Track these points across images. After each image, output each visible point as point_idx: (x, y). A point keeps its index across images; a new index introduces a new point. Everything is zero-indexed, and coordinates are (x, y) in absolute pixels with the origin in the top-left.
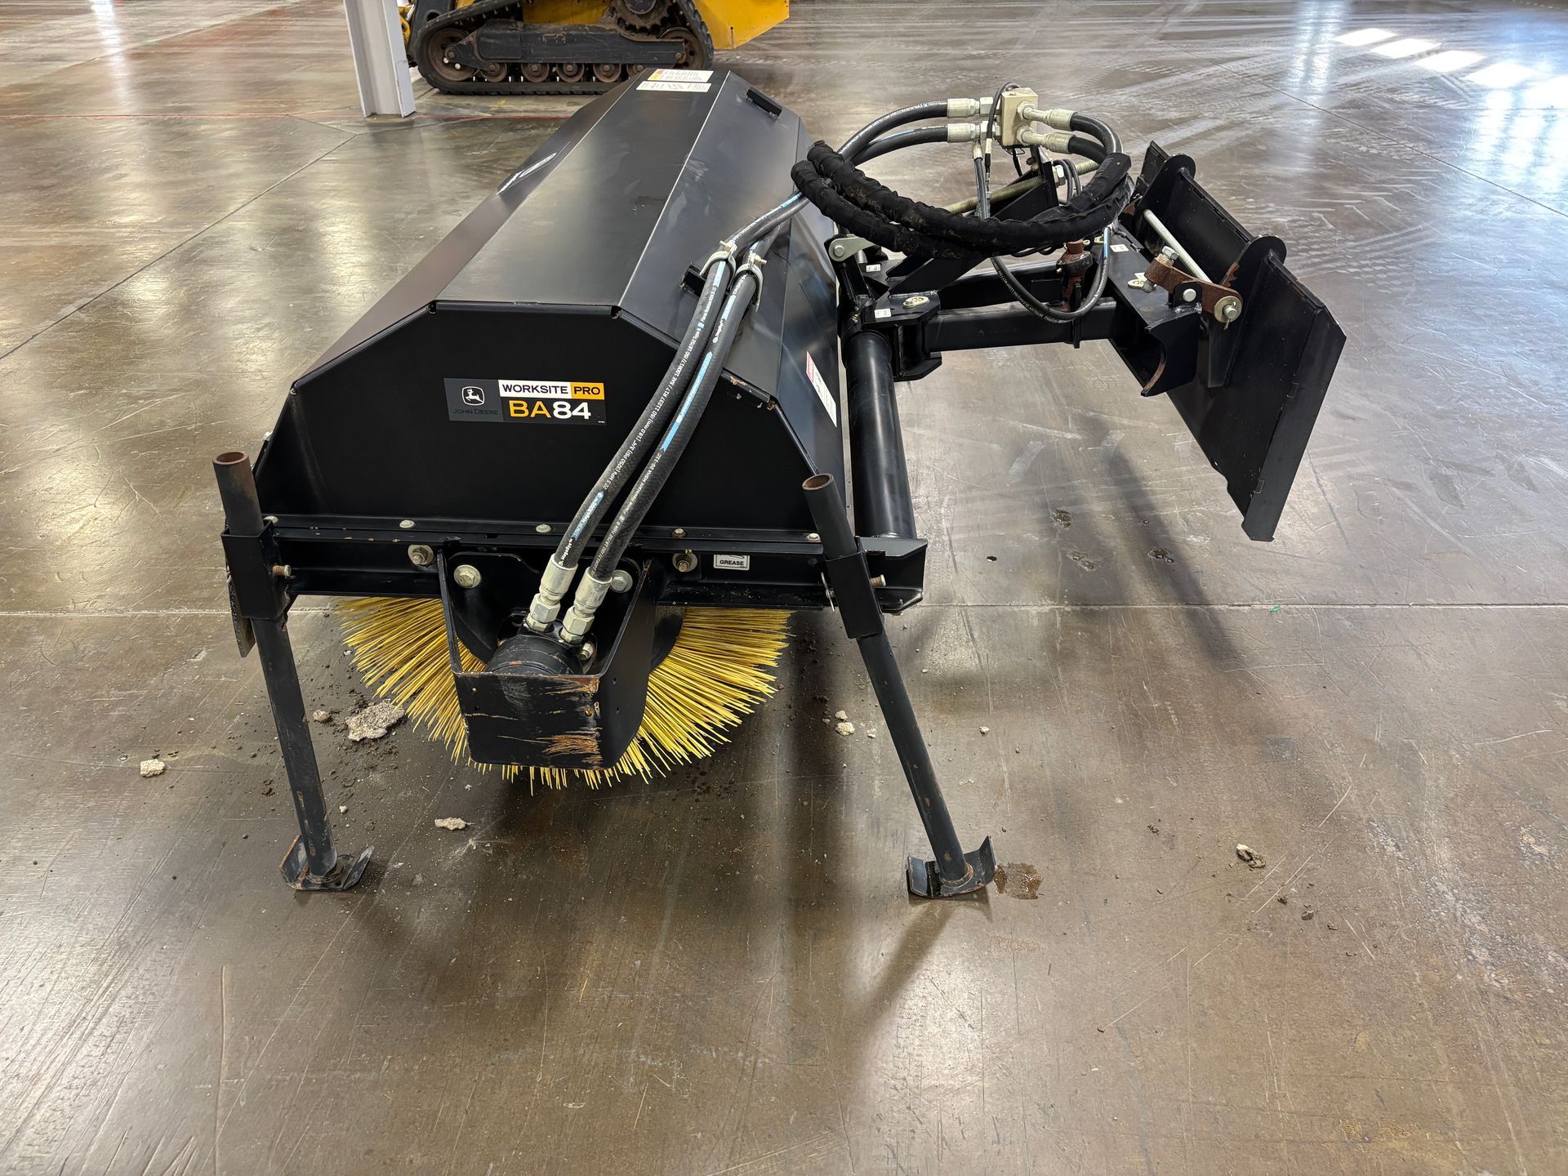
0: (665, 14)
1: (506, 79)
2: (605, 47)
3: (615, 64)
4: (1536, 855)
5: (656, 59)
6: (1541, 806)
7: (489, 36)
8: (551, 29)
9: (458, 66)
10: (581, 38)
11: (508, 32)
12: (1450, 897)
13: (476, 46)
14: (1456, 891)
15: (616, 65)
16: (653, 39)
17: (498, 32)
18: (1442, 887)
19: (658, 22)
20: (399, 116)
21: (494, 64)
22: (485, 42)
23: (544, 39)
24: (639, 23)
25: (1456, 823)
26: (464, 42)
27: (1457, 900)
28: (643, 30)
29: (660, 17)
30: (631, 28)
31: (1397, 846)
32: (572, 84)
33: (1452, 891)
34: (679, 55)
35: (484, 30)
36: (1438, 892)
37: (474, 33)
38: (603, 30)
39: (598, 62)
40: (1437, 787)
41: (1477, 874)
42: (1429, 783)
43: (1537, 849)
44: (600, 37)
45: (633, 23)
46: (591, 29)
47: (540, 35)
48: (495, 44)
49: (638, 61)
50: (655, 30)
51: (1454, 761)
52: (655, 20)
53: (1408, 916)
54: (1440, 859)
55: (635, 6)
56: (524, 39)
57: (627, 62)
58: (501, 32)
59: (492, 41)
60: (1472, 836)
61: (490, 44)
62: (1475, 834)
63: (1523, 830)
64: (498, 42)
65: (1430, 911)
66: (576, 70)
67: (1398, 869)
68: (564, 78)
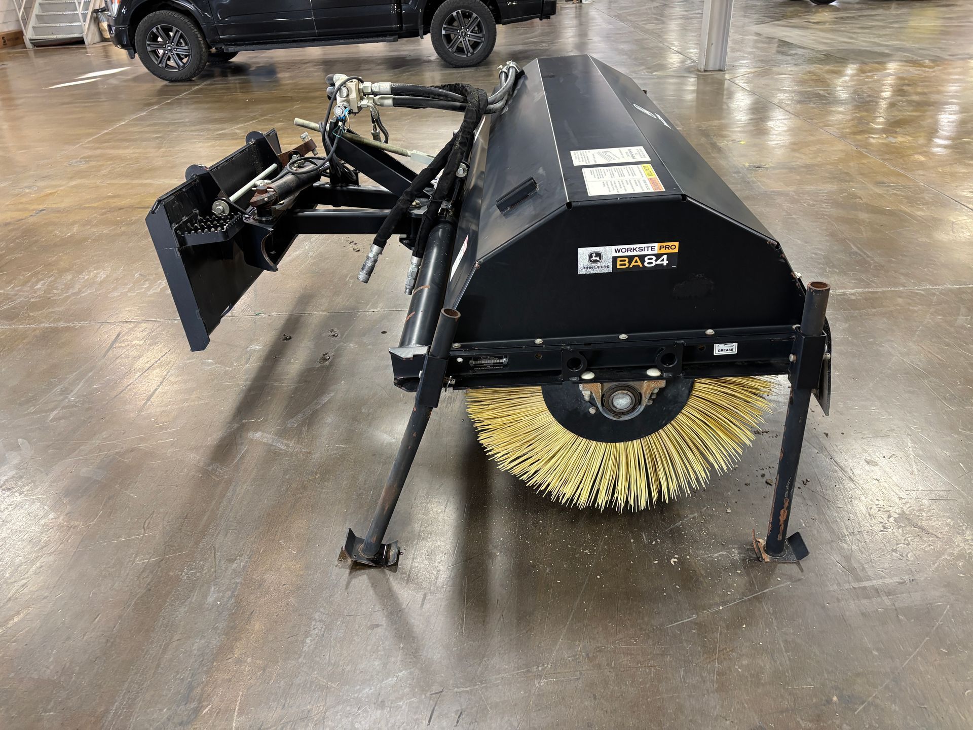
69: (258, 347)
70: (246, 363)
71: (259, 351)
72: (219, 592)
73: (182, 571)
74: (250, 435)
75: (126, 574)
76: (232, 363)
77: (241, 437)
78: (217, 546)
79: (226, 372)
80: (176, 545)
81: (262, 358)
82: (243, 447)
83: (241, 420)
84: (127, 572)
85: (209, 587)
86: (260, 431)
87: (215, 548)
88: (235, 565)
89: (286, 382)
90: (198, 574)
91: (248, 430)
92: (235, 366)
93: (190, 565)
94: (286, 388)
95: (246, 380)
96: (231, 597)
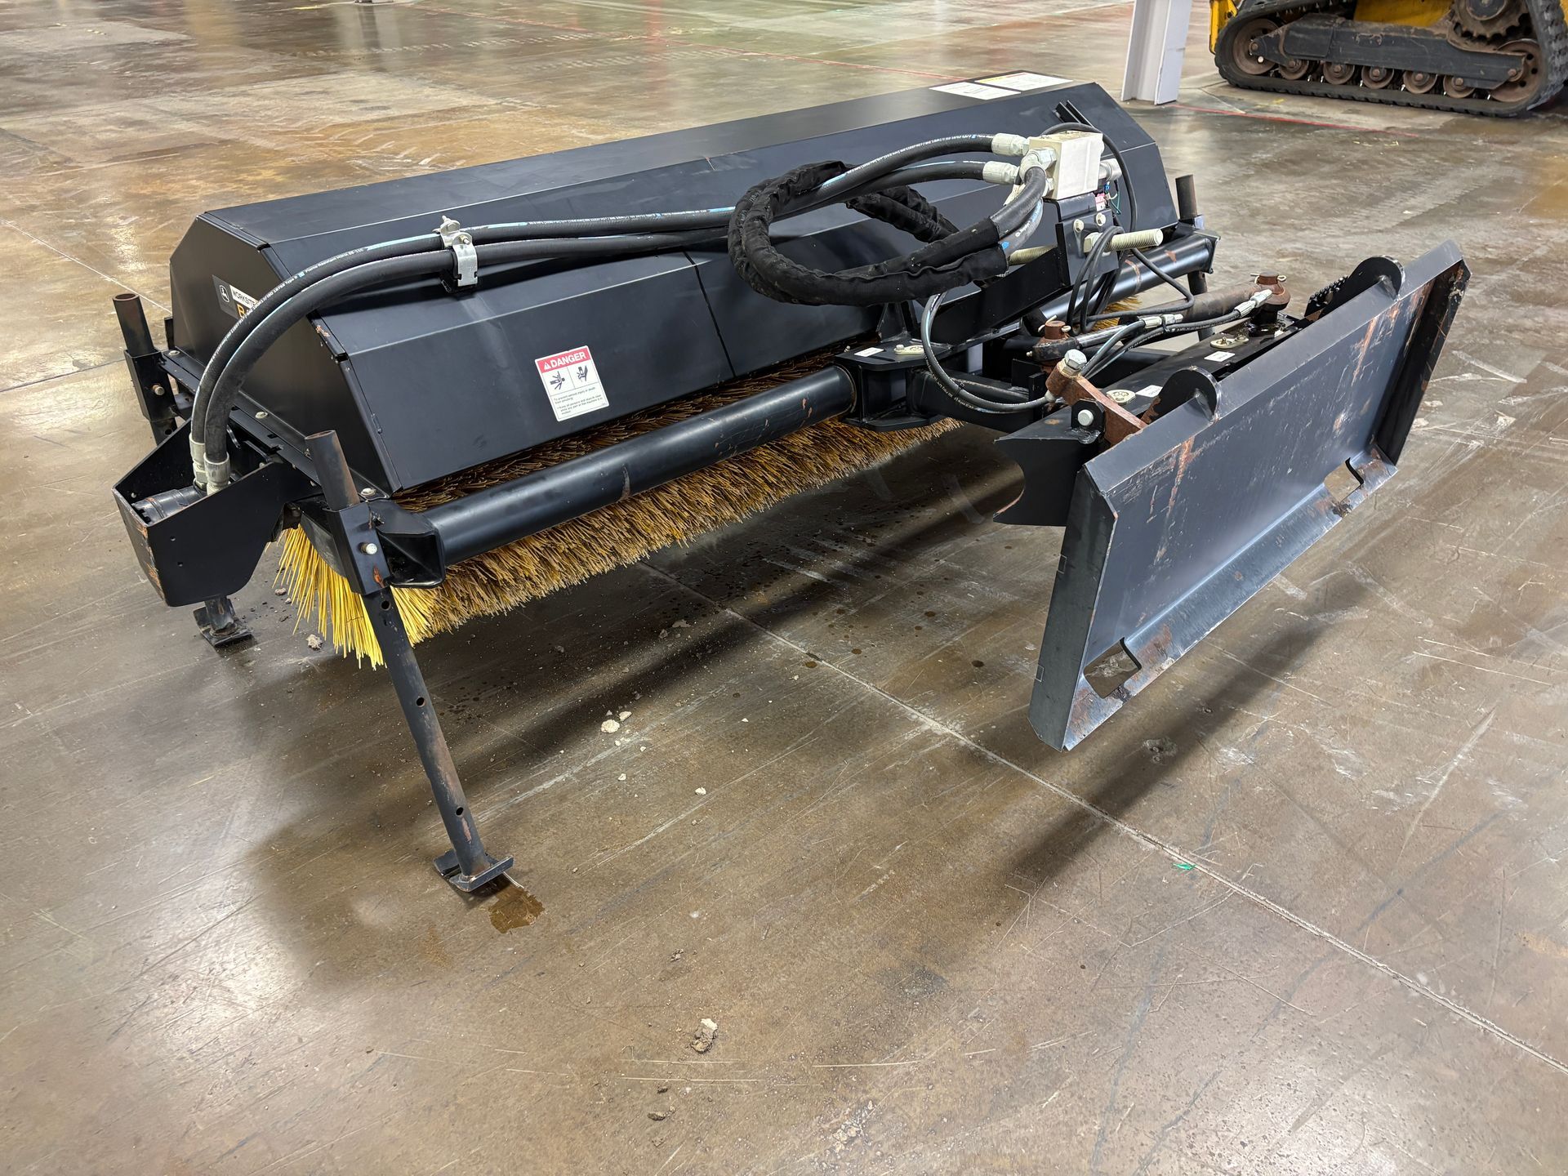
0: (1515, 22)
1: (1304, 78)
2: (1425, 53)
3: (1430, 74)
5: (1482, 73)
7: (1298, 31)
8: (1369, 28)
9: (1261, 60)
10: (1399, 41)
11: (1322, 27)
13: (1283, 39)
15: (1433, 75)
16: (1490, 50)
17: (1310, 27)
19: (1502, 31)
20: (1152, 103)
21: (1295, 60)
22: (1294, 37)
23: (1358, 38)
24: (1478, 30)
26: (1272, 35)
28: (1481, 38)
29: (1508, 26)
30: (1467, 35)
32: (1374, 90)
34: (1512, 71)
35: (1297, 24)
37: (1286, 27)
38: (1431, 33)
39: (1409, 69)
44: (1422, 41)
45: (1471, 29)
46: (1417, 31)
47: (1355, 34)
48: (1304, 39)
49: (1459, 73)
50: (1497, 39)
52: (1500, 28)
55: (1478, 10)
56: (1336, 36)
57: (1446, 73)
58: (1315, 27)
59: (1301, 36)
61: (1298, 39)
64: (1307, 37)
66: (1384, 75)
68: (1367, 83)
69: (1231, 754)
70: (1267, 726)
71: (1232, 743)
74: (1302, 596)
76: (1296, 740)
77: (1317, 599)
79: (1314, 725)
81: (1233, 721)
82: (1318, 586)
83: (1309, 622)
86: (1287, 595)
89: (1213, 653)
91: (1304, 604)
92: (1291, 729)
94: (1220, 640)
95: (1280, 687)
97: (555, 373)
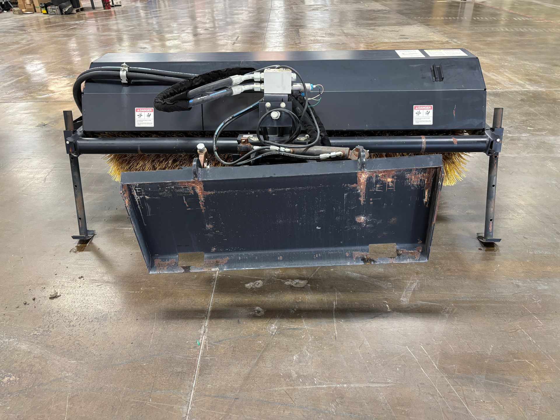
4: (4, 376)
6: (24, 392)
12: (7, 340)
14: (7, 343)
18: (11, 340)
25: (34, 357)
27: (4, 342)
31: (36, 335)
33: (8, 342)
36: (11, 338)
40: (55, 359)
41: (10, 353)
42: (58, 358)
43: (6, 379)
51: (65, 372)
53: (8, 326)
54: (22, 344)
60: (25, 359)
62: (26, 361)
63: (18, 379)
65: (6, 332)
67: (26, 331)
72: (540, 286)
73: (536, 303)
74: (405, 303)
75: (553, 326)
77: (408, 308)
78: (512, 294)
80: (520, 312)
83: (387, 312)
84: (551, 326)
85: (540, 290)
86: (399, 299)
87: (513, 295)
88: (520, 284)
90: (534, 296)
91: (399, 306)
93: (530, 301)
96: (540, 280)
97: (140, 113)
